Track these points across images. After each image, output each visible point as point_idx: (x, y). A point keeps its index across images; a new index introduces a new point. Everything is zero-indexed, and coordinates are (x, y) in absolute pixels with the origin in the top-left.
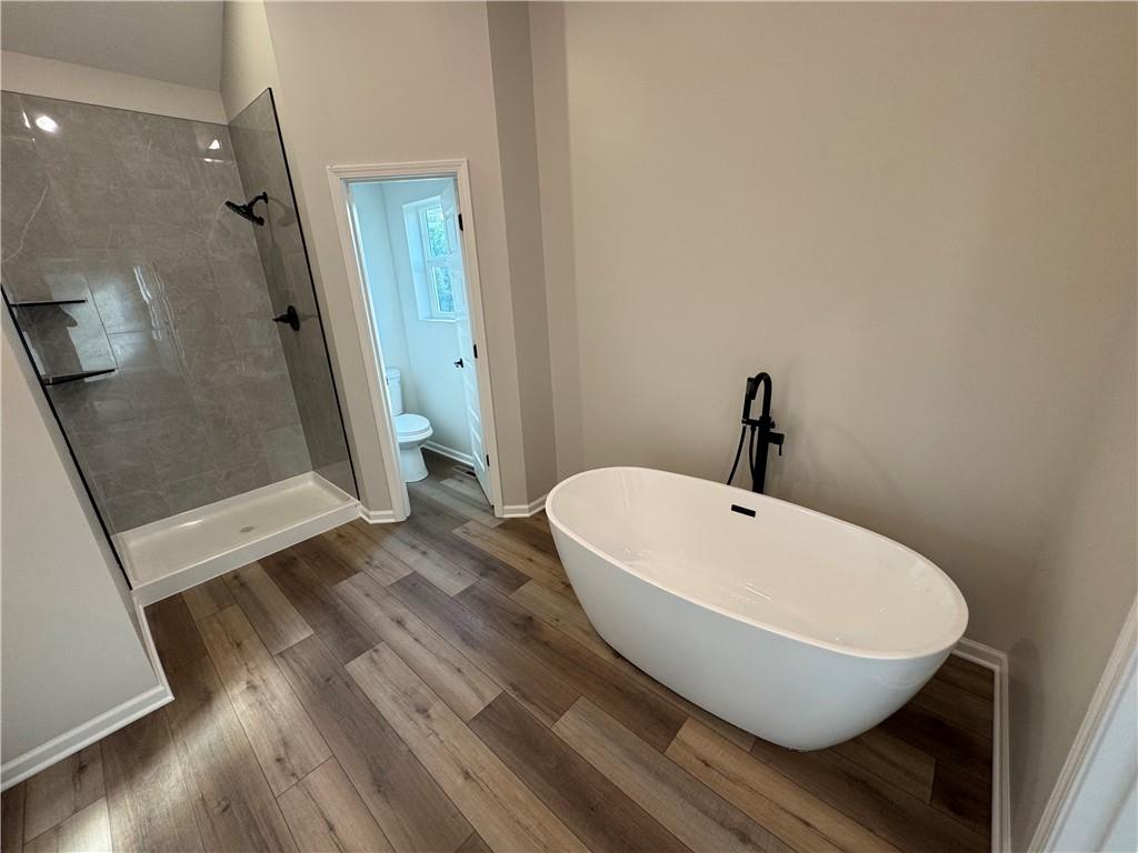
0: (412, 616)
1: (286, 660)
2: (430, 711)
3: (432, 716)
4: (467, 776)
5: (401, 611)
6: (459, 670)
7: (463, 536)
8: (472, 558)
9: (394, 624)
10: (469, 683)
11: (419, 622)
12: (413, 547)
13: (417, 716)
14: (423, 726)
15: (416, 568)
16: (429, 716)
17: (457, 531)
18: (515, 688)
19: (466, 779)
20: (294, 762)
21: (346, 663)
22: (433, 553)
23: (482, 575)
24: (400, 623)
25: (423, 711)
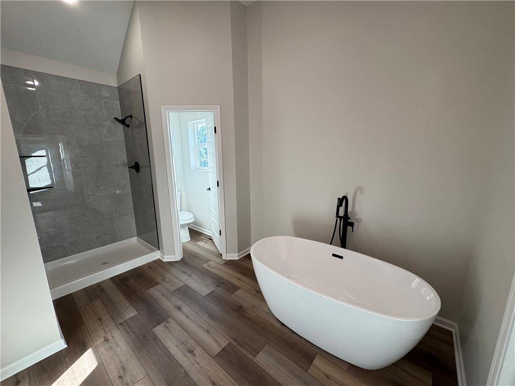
0: (184, 305)
1: (123, 326)
2: (195, 352)
3: (196, 355)
4: (214, 384)
5: (179, 303)
6: (208, 332)
7: (208, 268)
8: (212, 278)
9: (176, 309)
10: (213, 338)
11: (187, 308)
12: (185, 273)
13: (188, 354)
14: (191, 359)
15: (186, 283)
16: (194, 354)
17: (205, 266)
18: (235, 340)
20: (128, 378)
21: (153, 328)
22: (194, 276)
23: (217, 286)
24: (179, 308)
25: (191, 352)
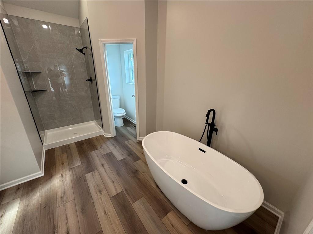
0: (106, 164)
1: (72, 170)
2: (102, 192)
3: (102, 194)
4: (105, 213)
5: (104, 162)
6: (113, 182)
7: (127, 144)
8: (127, 150)
9: (101, 166)
10: (115, 186)
11: (107, 166)
12: (113, 145)
13: (98, 193)
14: (99, 196)
15: (112, 151)
16: (101, 193)
17: (126, 142)
18: (126, 190)
19: (105, 214)
20: (65, 198)
21: (86, 174)
22: (118, 148)
23: (128, 156)
24: (103, 165)
25: (100, 192)
